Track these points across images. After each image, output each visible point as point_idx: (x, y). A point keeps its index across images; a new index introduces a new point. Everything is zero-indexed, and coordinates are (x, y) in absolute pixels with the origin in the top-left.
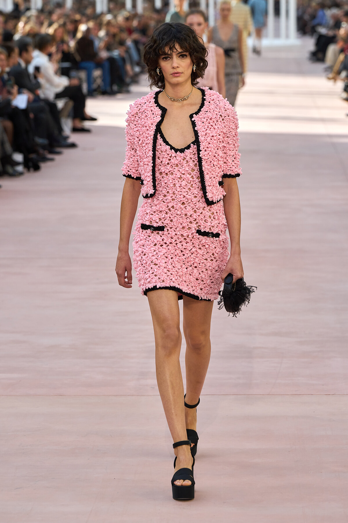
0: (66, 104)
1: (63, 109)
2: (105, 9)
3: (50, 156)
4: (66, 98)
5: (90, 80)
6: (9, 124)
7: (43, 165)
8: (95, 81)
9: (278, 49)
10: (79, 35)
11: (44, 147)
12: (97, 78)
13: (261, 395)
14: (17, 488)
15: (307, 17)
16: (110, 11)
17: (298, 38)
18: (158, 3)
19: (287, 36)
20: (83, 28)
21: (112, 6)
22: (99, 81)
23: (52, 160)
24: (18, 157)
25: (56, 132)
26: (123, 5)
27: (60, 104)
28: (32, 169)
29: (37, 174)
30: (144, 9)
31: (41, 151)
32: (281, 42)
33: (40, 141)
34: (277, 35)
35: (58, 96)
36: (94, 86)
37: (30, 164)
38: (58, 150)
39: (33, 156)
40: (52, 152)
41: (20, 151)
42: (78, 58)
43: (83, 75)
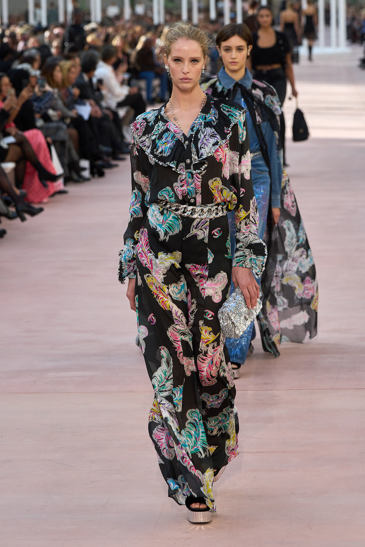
0: (127, 113)
1: (124, 117)
2: (162, 20)
3: (114, 162)
4: (128, 106)
5: (149, 89)
6: (74, 132)
7: (107, 171)
8: (154, 89)
9: (329, 57)
10: (139, 46)
11: (108, 154)
12: (156, 87)
13: (324, 389)
14: (92, 482)
15: (356, 25)
16: (166, 22)
17: (348, 46)
18: (213, 15)
19: (338, 45)
20: (143, 39)
21: (168, 18)
22: (158, 90)
23: (116, 166)
24: (85, 164)
25: (119, 139)
26: (179, 17)
27: (122, 113)
28: (96, 176)
29: (101, 180)
30: (199, 20)
31: (105, 158)
32: (332, 50)
33: (104, 149)
34: (328, 43)
35: (120, 105)
36: (154, 95)
37: (95, 170)
38: (122, 156)
39: (99, 163)
40: (116, 158)
41: (86, 158)
42: (139, 68)
43: (143, 84)
